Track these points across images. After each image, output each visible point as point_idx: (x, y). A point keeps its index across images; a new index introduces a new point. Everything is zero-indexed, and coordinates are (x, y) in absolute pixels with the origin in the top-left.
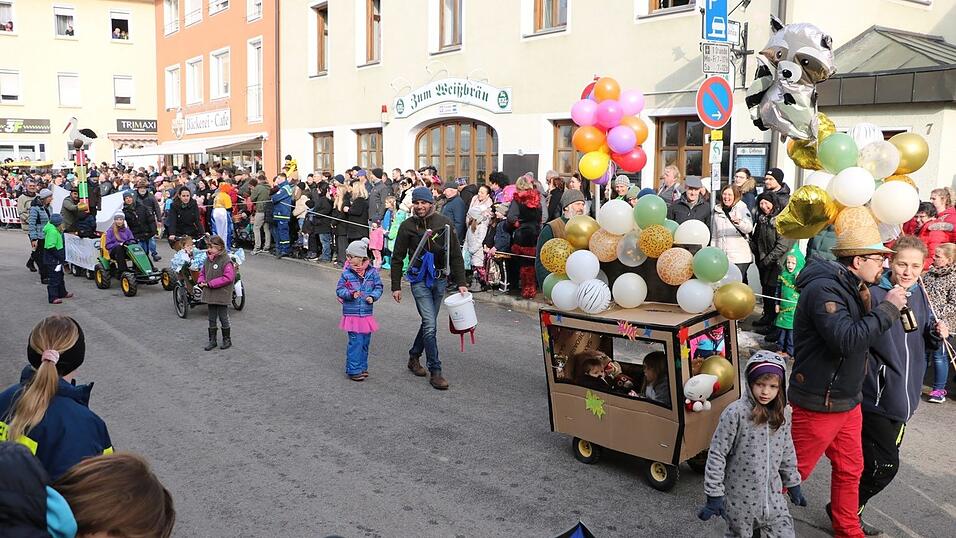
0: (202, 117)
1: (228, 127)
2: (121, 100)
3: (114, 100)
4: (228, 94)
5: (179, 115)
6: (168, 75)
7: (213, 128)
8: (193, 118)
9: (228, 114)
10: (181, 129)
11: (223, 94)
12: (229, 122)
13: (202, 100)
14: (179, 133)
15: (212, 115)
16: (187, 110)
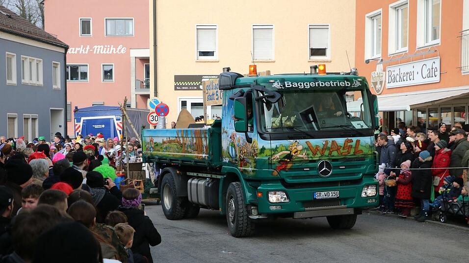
0: (406, 68)
1: (437, 79)
2: (316, 52)
3: (308, 52)
4: (438, 41)
5: (380, 68)
6: (368, 23)
7: (418, 80)
8: (395, 70)
9: (437, 65)
10: (381, 83)
11: (431, 42)
12: (438, 73)
13: (406, 49)
14: (378, 86)
15: (418, 66)
16: (388, 61)
